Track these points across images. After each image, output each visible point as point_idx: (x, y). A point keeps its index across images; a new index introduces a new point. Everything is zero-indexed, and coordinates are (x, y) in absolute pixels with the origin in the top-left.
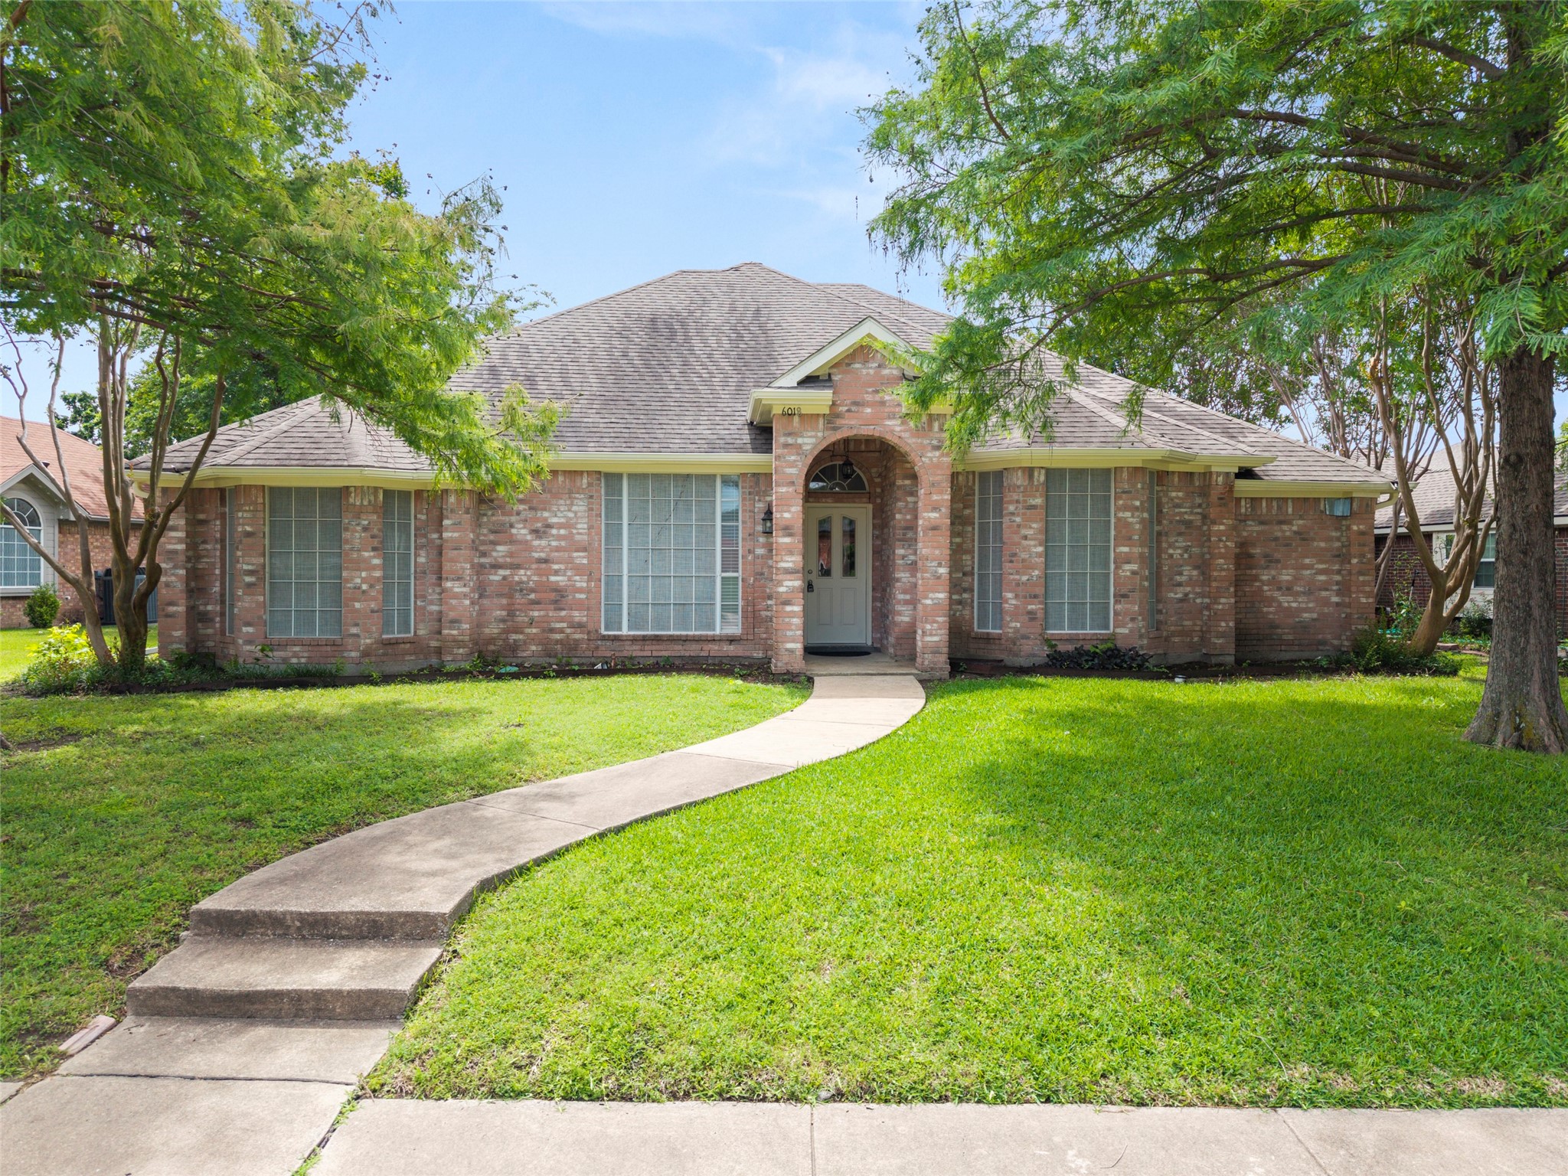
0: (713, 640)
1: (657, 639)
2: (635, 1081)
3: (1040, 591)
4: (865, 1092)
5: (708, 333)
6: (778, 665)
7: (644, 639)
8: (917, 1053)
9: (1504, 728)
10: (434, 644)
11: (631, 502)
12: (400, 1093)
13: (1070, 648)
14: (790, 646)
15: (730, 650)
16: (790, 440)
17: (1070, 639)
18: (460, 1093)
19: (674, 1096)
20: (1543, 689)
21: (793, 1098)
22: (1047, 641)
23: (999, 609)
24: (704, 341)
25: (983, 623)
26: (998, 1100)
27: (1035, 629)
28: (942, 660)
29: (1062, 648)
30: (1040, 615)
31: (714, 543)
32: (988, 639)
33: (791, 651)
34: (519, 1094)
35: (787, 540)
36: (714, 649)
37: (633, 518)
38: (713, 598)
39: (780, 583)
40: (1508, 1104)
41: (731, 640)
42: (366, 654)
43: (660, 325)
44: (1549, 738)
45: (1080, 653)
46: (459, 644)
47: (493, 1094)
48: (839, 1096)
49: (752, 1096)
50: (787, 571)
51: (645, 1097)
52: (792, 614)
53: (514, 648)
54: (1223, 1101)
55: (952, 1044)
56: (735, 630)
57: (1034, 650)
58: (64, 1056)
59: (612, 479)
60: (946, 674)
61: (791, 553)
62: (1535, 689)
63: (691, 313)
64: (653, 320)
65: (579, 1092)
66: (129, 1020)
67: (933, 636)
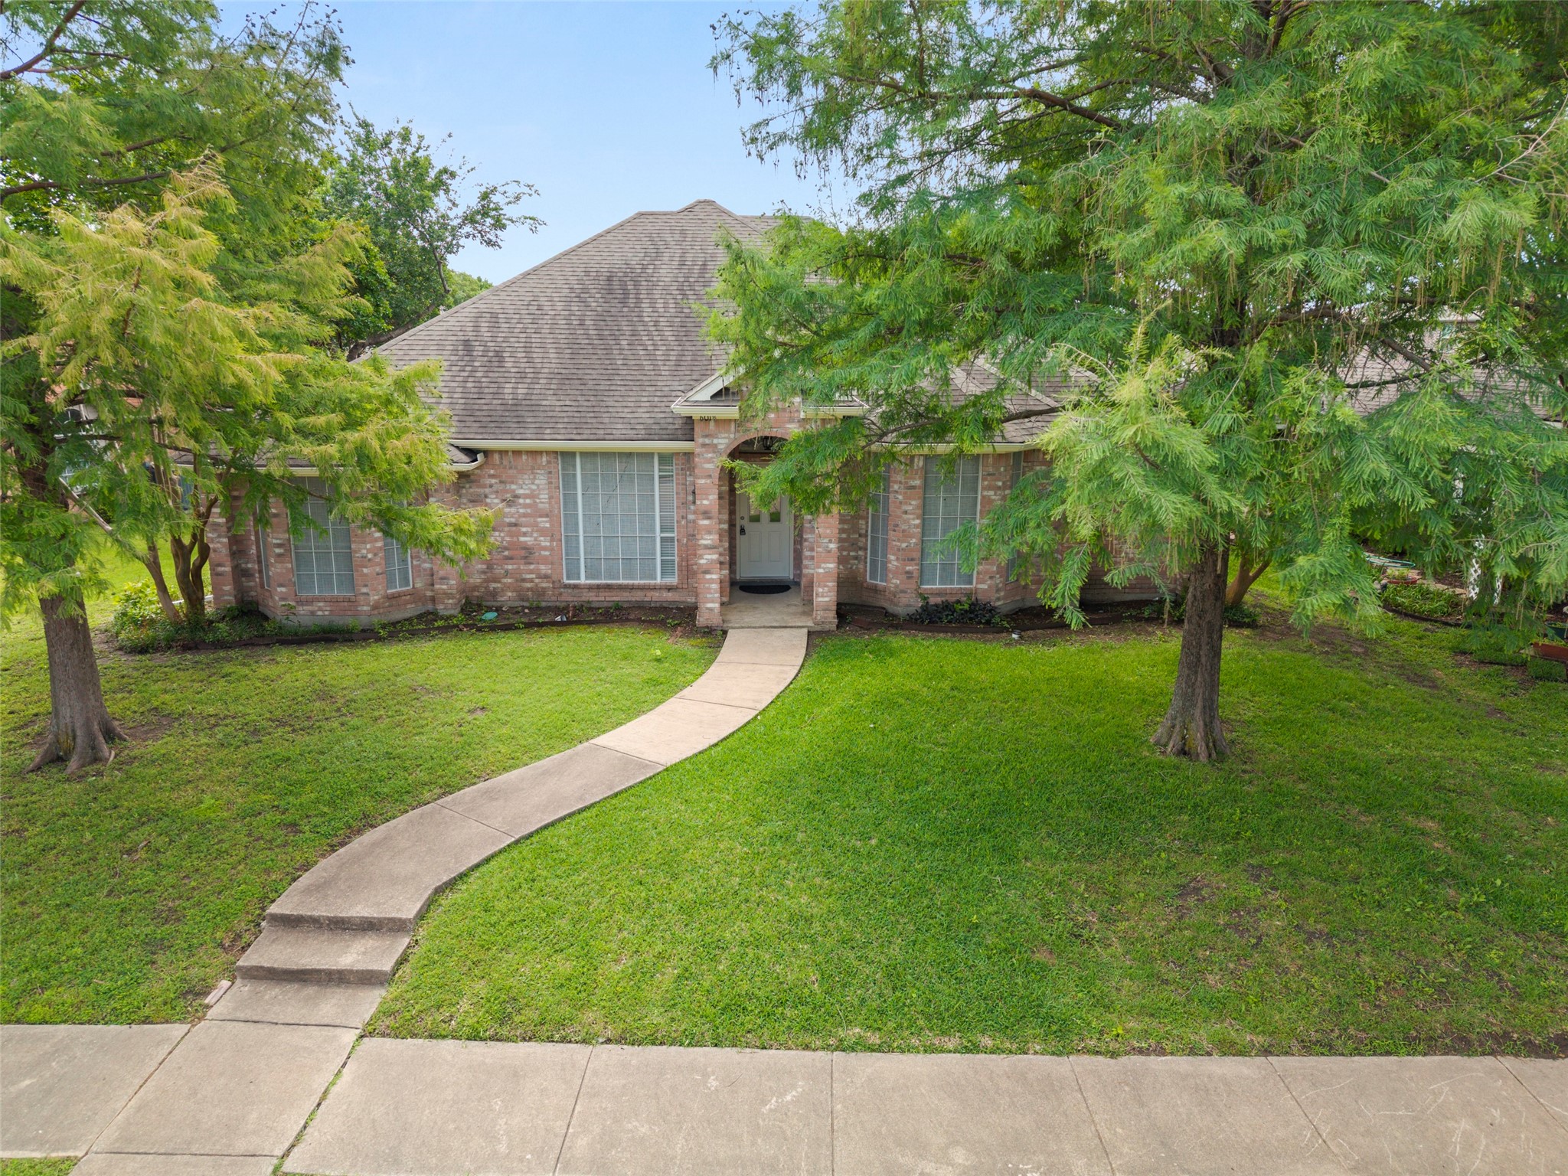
0: (654, 588)
1: (609, 587)
2: (504, 1031)
3: (917, 555)
4: (621, 1040)
5: (657, 294)
6: (702, 620)
7: (599, 587)
8: (656, 1017)
9: (1176, 738)
10: (429, 593)
11: (582, 469)
12: (383, 1035)
13: (938, 600)
14: (709, 605)
15: (669, 596)
16: (707, 441)
17: (939, 593)
18: (414, 1036)
19: (524, 1039)
20: (1204, 712)
21: (584, 1041)
22: (921, 594)
23: (885, 564)
24: (653, 304)
25: (873, 576)
26: (690, 1045)
27: (911, 585)
28: (831, 617)
29: (933, 601)
30: (916, 574)
31: (653, 509)
32: (875, 590)
33: (711, 610)
34: (444, 1037)
35: (706, 522)
36: (656, 596)
37: (585, 489)
38: (654, 554)
39: (701, 557)
40: (956, 1051)
41: (670, 589)
42: (375, 607)
43: (616, 285)
44: (1201, 749)
45: (947, 607)
46: (449, 596)
47: (431, 1037)
48: (608, 1041)
49: (564, 1040)
50: (706, 547)
51: (508, 1040)
52: (712, 581)
53: (494, 594)
54: (807, 1047)
55: (677, 1013)
56: (673, 580)
57: (907, 603)
58: (208, 1007)
59: (568, 456)
60: (834, 627)
61: (709, 533)
62: (1197, 712)
63: (644, 268)
64: (609, 279)
65: (474, 1037)
66: (238, 981)
67: (825, 596)
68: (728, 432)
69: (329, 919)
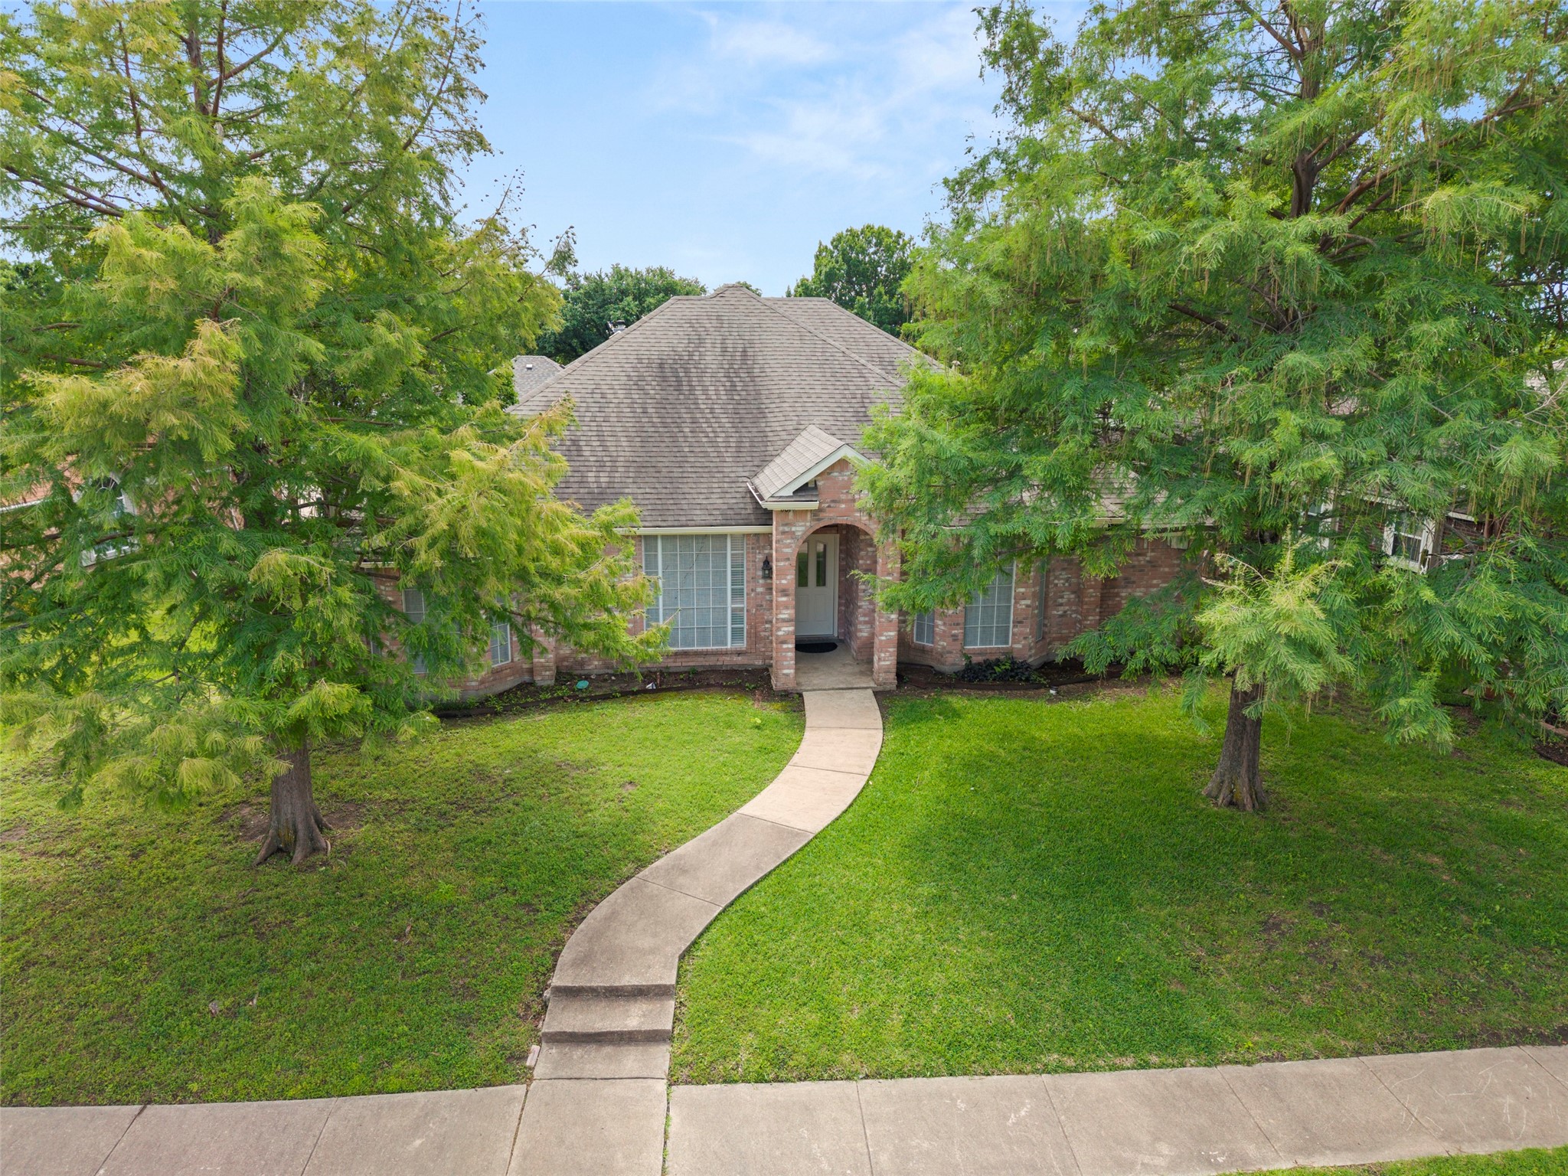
0: (726, 653)
1: (685, 654)
2: (783, 1074)
3: (961, 620)
4: (877, 1075)
5: (707, 381)
6: (777, 684)
7: (676, 654)
8: (899, 1055)
9: (1225, 791)
10: (526, 666)
11: (663, 550)
12: (687, 1083)
13: (980, 659)
14: (786, 671)
15: (739, 660)
16: (786, 529)
17: (981, 653)
18: (712, 1082)
19: (800, 1080)
20: (1248, 771)
21: (848, 1078)
22: (965, 655)
23: (932, 628)
24: (705, 391)
25: (920, 636)
26: (931, 1076)
27: (957, 646)
28: (892, 678)
29: (975, 659)
30: (961, 637)
31: (725, 584)
32: (923, 650)
33: (787, 675)
34: (736, 1082)
35: (784, 599)
36: (727, 661)
37: (665, 567)
38: (725, 623)
39: (779, 629)
40: (1133, 1068)
41: (739, 653)
42: (482, 682)
43: (668, 373)
44: (1247, 801)
45: (989, 665)
46: (546, 668)
47: (725, 1082)
48: (867, 1077)
49: (831, 1078)
50: (784, 620)
51: (788, 1080)
52: (788, 650)
53: (582, 663)
54: (1021, 1072)
55: (913, 1051)
56: (743, 645)
57: (953, 662)
58: (532, 1069)
59: (650, 539)
60: (894, 687)
61: (787, 608)
62: (1243, 771)
64: (661, 366)
65: (761, 1079)
66: (544, 1044)
67: (885, 660)
68: (805, 520)
69: (605, 988)
